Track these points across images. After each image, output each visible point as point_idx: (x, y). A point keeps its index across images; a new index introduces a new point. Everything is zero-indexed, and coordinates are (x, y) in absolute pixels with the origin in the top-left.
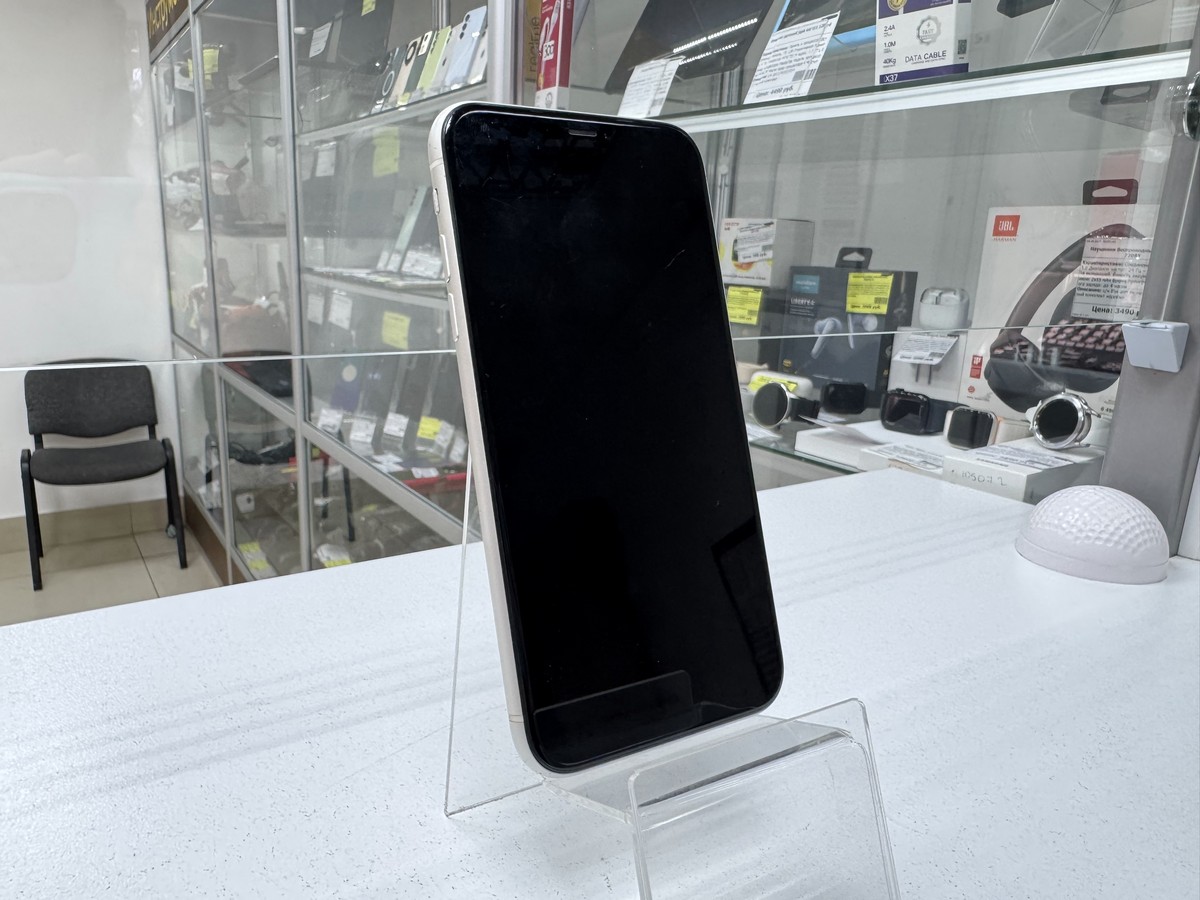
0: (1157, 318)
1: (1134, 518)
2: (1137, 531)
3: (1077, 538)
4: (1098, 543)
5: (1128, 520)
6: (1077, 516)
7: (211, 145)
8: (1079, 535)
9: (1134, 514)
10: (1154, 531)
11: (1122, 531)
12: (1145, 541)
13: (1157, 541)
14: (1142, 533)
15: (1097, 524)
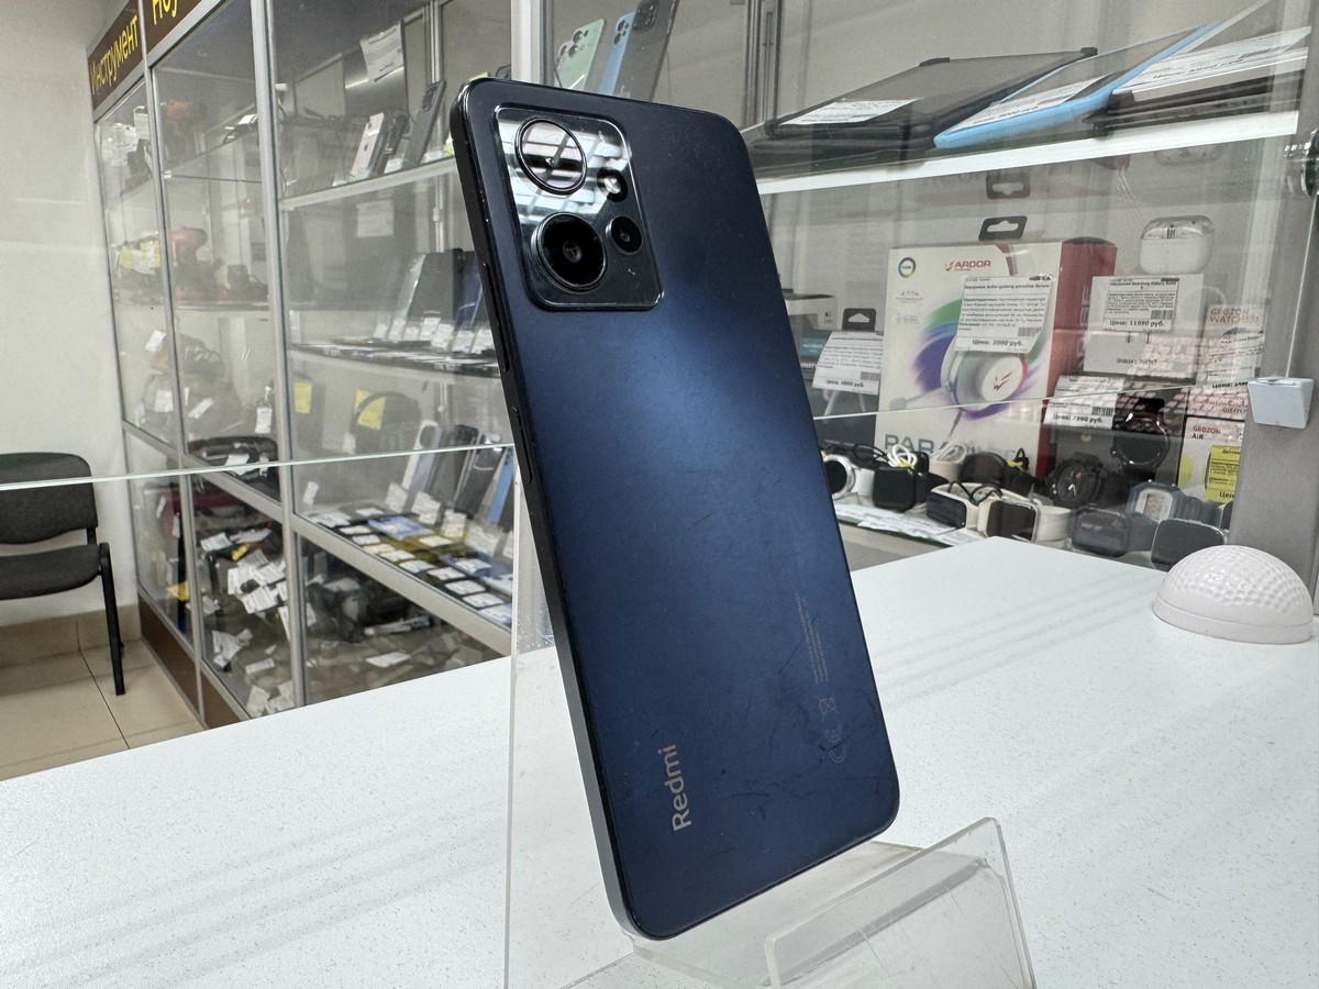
0: (1282, 374)
4: (1250, 604)
7: (171, 213)
8: (1227, 596)
10: (1297, 589)
12: (1294, 600)
14: (1290, 591)
15: (1246, 585)
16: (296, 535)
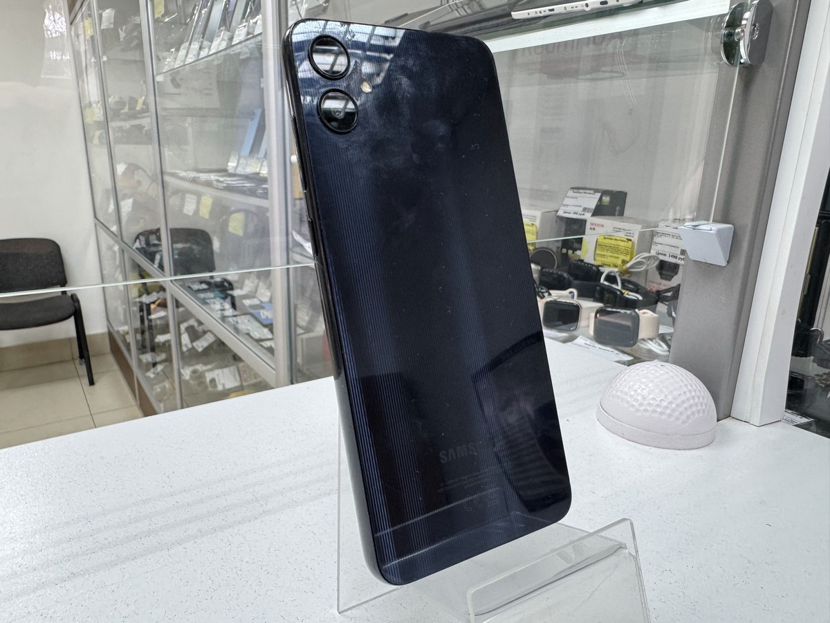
3: (638, 410)
4: (655, 415)
12: (693, 413)
16: (172, 296)
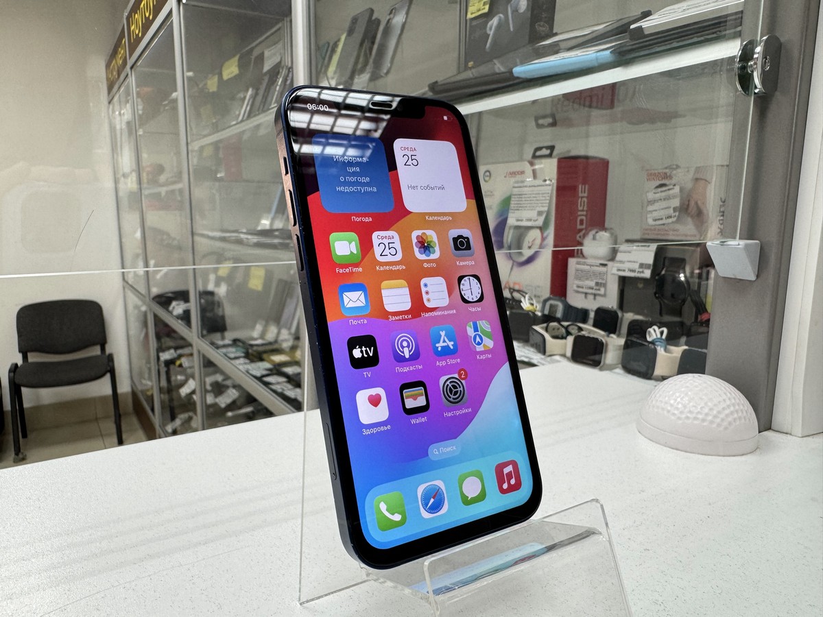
0: (734, 238)
1: (724, 400)
2: (727, 412)
5: (719, 402)
6: (679, 400)
8: (681, 416)
9: (724, 397)
10: (742, 411)
11: (715, 412)
12: (735, 420)
13: (745, 418)
14: (732, 413)
15: (695, 406)
